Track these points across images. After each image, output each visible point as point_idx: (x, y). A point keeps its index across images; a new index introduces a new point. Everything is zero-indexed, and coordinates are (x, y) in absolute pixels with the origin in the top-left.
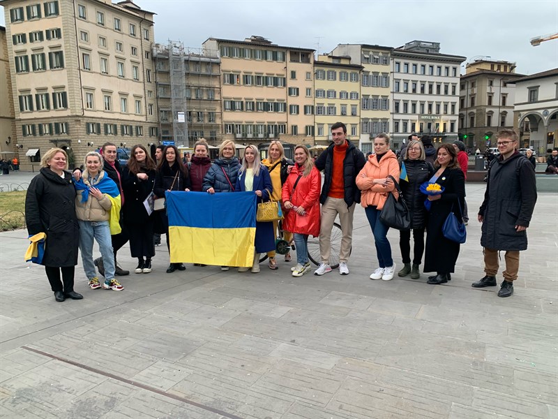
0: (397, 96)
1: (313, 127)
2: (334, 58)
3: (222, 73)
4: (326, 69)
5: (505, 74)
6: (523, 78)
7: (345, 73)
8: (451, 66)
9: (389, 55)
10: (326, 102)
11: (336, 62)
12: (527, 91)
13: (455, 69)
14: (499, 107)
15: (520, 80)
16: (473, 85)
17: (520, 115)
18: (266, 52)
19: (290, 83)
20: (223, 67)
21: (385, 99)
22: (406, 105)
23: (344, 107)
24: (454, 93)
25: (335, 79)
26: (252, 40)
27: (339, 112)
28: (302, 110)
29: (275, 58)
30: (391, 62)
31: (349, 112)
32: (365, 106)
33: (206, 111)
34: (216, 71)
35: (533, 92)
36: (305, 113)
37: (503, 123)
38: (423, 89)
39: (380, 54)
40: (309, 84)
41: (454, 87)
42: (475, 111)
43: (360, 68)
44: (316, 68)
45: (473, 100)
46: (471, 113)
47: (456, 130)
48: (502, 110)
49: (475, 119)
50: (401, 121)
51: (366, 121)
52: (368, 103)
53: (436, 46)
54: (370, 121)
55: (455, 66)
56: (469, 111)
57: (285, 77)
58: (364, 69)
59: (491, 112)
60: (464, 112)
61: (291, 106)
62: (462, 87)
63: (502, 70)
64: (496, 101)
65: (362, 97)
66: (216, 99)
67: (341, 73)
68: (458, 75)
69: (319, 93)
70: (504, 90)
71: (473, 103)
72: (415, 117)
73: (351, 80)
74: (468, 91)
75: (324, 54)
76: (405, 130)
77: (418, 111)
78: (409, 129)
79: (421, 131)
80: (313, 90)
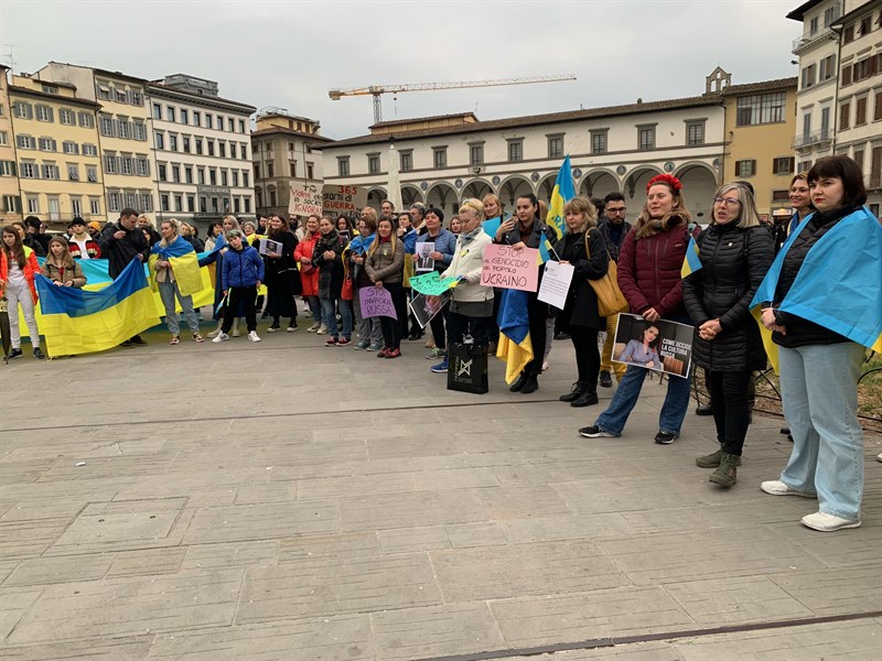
0: (161, 156)
1: (18, 199)
2: (44, 83)
4: (33, 102)
5: (304, 134)
6: (328, 144)
7: (68, 111)
8: (237, 118)
9: (142, 91)
10: (39, 157)
11: (50, 91)
12: (336, 163)
13: (242, 122)
14: (306, 180)
15: (326, 145)
16: (269, 148)
21: (143, 160)
22: (176, 170)
23: (72, 167)
24: (244, 156)
25: (52, 120)
27: (64, 174)
30: (146, 102)
31: (83, 175)
32: (109, 168)
35: (343, 162)
39: (128, 88)
40: (3, 125)
41: (244, 148)
42: (275, 183)
43: (95, 106)
44: (13, 99)
45: (270, 167)
46: (271, 185)
47: (253, 209)
49: (277, 195)
50: (171, 194)
51: (115, 191)
52: (112, 163)
53: (212, 87)
54: (121, 191)
55: (243, 118)
56: (268, 184)
58: (102, 109)
60: (261, 185)
62: (255, 150)
63: (304, 129)
64: (301, 171)
65: (103, 153)
67: (61, 111)
68: (248, 132)
69: (21, 141)
70: (309, 158)
71: (271, 173)
72: (193, 189)
73: (82, 124)
74: (263, 156)
75: (23, 75)
76: (180, 209)
77: (196, 179)
78: (185, 207)
79: (203, 209)
80: (10, 133)
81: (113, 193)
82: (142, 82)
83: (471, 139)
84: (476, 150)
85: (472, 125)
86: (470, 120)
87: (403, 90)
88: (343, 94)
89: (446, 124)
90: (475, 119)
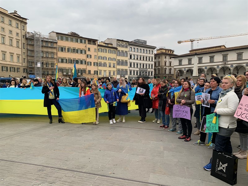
0: (131, 61)
1: (97, 71)
2: (106, 44)
3: (58, 47)
4: (103, 48)
5: (170, 54)
6: (176, 56)
7: (110, 50)
8: (151, 50)
9: (128, 44)
10: (103, 61)
11: (107, 45)
12: (178, 61)
13: (152, 51)
14: (169, 66)
15: (176, 57)
16: (159, 58)
17: (176, 70)
18: (77, 39)
19: (88, 53)
20: (58, 44)
21: (126, 62)
22: (134, 64)
23: (110, 64)
24: (152, 60)
25: (106, 52)
26: (71, 34)
27: (108, 66)
28: (92, 64)
29: (81, 42)
30: (128, 47)
31: (112, 66)
32: (118, 64)
33: (50, 62)
34: (55, 46)
35: (180, 61)
36: (94, 65)
37: (170, 73)
38: (140, 58)
39: (124, 44)
40: (96, 54)
41: (152, 58)
42: (160, 68)
43: (116, 48)
44: (99, 47)
45: (159, 63)
46: (159, 68)
47: (153, 75)
48: (170, 68)
49: (160, 71)
50: (132, 71)
51: (119, 70)
52: (120, 63)
53: (145, 42)
54: (121, 70)
55: (152, 50)
56: (158, 68)
57: (85, 50)
58: (118, 49)
59: (166, 68)
60: (156, 68)
61: (88, 62)
62: (155, 58)
63: (169, 52)
64: (168, 64)
65: (117, 60)
66: (55, 57)
67: (108, 50)
68: (154, 54)
69: (100, 58)
70: (170, 60)
71: (159, 65)
72: (138, 69)
73: (113, 53)
74: (157, 60)
75: (101, 42)
76: (134, 74)
77: (139, 67)
78: (136, 74)
79: (140, 75)
80: (97, 56)
81: (118, 70)
82: (128, 42)
83: (223, 53)
84: (225, 57)
85: (224, 49)
86: (223, 47)
87: (201, 40)
88: (182, 42)
89: (214, 49)
90: (225, 47)
